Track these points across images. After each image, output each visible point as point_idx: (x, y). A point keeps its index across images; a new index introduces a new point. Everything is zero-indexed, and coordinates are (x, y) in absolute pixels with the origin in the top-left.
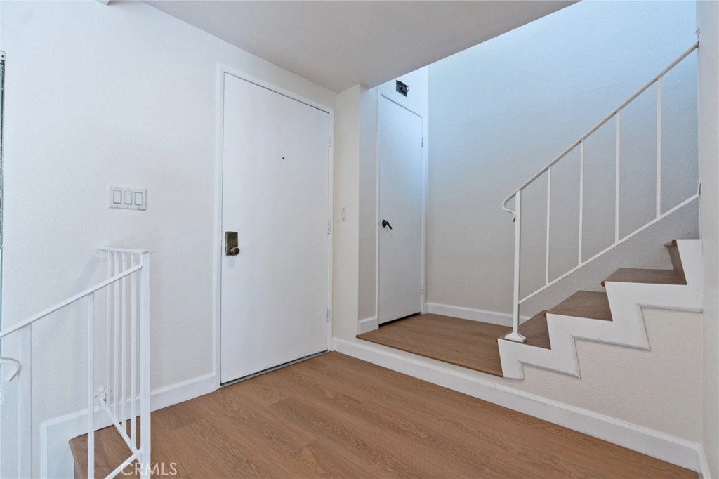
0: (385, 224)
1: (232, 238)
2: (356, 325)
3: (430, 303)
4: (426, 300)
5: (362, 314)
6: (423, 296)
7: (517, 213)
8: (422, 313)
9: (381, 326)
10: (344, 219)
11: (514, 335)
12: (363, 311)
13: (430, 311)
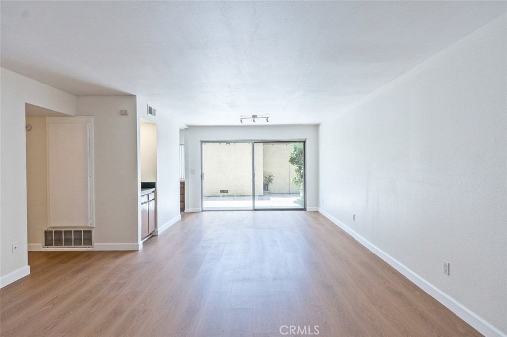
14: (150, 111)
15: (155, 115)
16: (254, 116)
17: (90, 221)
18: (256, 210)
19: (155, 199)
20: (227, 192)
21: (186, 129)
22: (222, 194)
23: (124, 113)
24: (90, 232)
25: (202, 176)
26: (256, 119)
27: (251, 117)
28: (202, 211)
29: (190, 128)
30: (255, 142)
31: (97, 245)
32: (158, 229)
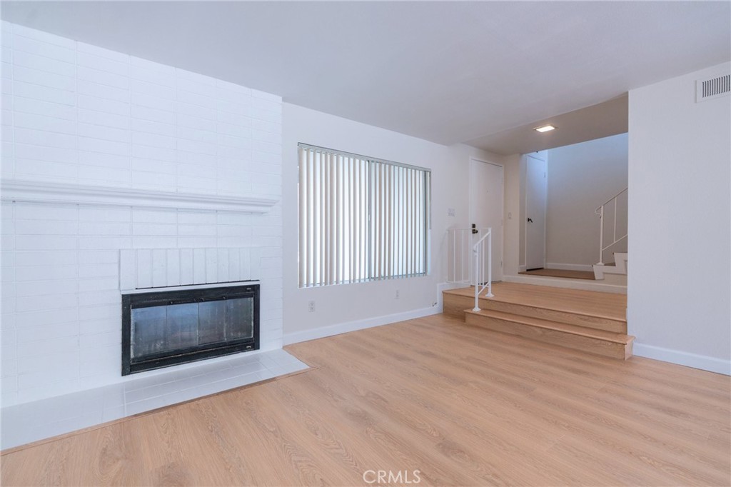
0: (529, 220)
1: (474, 226)
2: (517, 269)
3: (548, 263)
4: (546, 261)
5: (520, 264)
6: (545, 260)
7: (602, 214)
8: (545, 267)
9: (528, 270)
10: (510, 218)
11: (600, 263)
12: (521, 262)
13: (549, 267)
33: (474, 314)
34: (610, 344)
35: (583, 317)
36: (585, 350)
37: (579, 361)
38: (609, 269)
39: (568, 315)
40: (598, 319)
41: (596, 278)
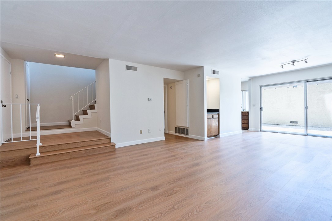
11: (73, 120)
14: (214, 72)
15: (218, 74)
16: (293, 61)
17: (188, 125)
18: (308, 135)
19: (219, 118)
20: (297, 123)
21: (249, 80)
22: (292, 124)
23: (199, 76)
24: (188, 129)
25: (261, 109)
26: (295, 63)
27: (290, 62)
28: (261, 131)
29: (252, 79)
30: (307, 82)
31: (190, 136)
32: (220, 134)
33: (39, 157)
34: (111, 147)
35: (96, 141)
36: (96, 153)
37: (109, 155)
38: (77, 122)
39: (90, 142)
40: (101, 140)
41: (72, 127)
